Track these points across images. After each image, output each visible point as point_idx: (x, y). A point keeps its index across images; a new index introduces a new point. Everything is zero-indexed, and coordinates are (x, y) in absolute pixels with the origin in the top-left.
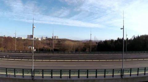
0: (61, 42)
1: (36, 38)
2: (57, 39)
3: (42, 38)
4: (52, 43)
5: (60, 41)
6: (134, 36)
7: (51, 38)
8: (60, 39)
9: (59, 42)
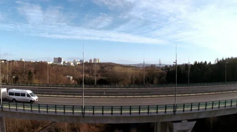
0: (106, 68)
1: (66, 62)
2: (99, 64)
3: (75, 62)
4: (92, 70)
5: (104, 66)
6: (217, 59)
7: (89, 62)
8: (104, 64)
9: (103, 68)
